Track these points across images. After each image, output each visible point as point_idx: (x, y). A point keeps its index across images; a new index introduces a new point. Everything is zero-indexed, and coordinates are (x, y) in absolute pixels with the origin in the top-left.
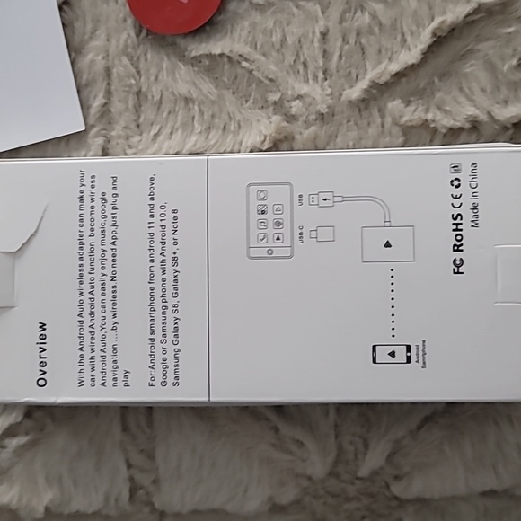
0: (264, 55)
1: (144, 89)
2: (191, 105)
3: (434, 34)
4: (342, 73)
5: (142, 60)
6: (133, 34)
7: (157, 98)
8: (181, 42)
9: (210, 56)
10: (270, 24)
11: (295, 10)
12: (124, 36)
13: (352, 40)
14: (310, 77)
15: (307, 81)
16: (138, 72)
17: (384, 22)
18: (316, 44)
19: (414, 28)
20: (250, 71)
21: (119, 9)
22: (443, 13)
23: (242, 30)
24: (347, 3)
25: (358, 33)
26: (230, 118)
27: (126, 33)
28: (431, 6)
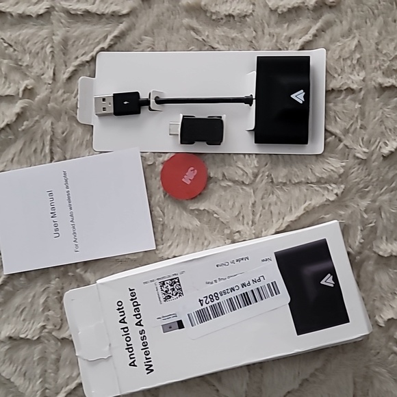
0: (224, 211)
1: (166, 223)
2: (188, 233)
3: (305, 209)
4: (261, 223)
5: (166, 208)
6: (163, 196)
7: (172, 228)
8: (186, 202)
9: (198, 210)
10: (228, 197)
11: (241, 191)
12: (158, 196)
13: (267, 208)
14: (245, 222)
15: (243, 224)
16: (164, 215)
17: (283, 201)
18: (250, 208)
19: (296, 205)
20: (218, 219)
21: (157, 183)
22: (311, 200)
23: (215, 198)
24: (266, 190)
25: (270, 204)
26: (206, 239)
27: (159, 195)
28: (305, 196)
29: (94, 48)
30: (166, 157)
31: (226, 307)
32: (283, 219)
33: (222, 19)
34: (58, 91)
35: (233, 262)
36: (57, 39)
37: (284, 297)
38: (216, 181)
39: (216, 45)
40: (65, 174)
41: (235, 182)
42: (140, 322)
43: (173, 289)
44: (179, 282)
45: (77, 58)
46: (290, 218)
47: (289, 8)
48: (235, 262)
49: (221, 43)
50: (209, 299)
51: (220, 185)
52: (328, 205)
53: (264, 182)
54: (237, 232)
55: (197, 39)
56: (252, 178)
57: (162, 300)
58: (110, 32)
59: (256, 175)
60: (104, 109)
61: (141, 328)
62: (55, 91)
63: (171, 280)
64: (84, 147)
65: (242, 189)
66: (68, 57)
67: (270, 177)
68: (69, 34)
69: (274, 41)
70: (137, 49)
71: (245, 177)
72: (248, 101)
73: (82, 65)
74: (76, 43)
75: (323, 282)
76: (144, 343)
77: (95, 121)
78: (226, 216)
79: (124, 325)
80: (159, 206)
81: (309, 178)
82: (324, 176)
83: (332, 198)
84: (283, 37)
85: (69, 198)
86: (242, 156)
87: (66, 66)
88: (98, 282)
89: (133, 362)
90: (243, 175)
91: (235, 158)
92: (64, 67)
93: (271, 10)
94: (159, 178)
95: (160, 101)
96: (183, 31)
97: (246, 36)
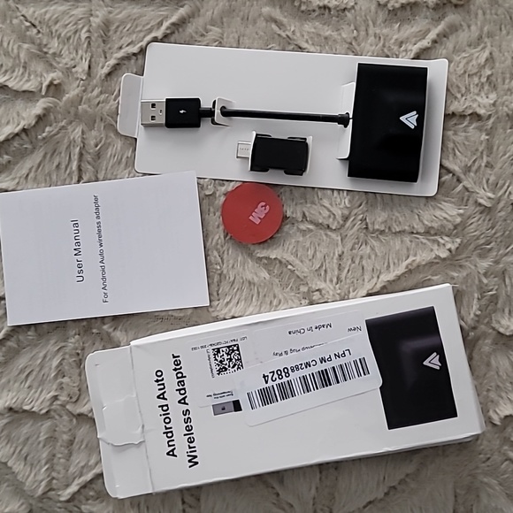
0: (302, 261)
1: (225, 272)
2: (252, 287)
3: (407, 267)
4: (348, 281)
5: (226, 253)
6: (222, 237)
7: (232, 279)
8: (252, 247)
9: (267, 258)
10: (308, 244)
11: (325, 237)
12: (217, 237)
13: (357, 262)
14: (328, 279)
15: (325, 281)
16: (223, 261)
17: (379, 254)
18: (335, 261)
19: (396, 261)
20: (293, 272)
21: (216, 219)
22: (415, 255)
23: (290, 244)
24: (358, 238)
25: (362, 257)
26: (275, 297)
28: (408, 249)
29: (144, 37)
30: (230, 187)
31: (297, 387)
32: (378, 277)
33: (314, 11)
34: (93, 90)
35: (311, 329)
36: (96, 21)
37: (375, 379)
38: (294, 222)
39: (304, 45)
40: (96, 200)
41: (318, 225)
42: (184, 399)
43: (231, 360)
44: (238, 350)
45: (121, 48)
46: (387, 277)
47: (403, 4)
48: (313, 328)
49: (310, 42)
50: (276, 376)
51: (298, 228)
52: (438, 263)
53: (356, 228)
54: (317, 290)
55: (279, 35)
56: (341, 222)
57: (215, 372)
58: (167, 17)
59: (346, 219)
60: (153, 118)
61: (185, 407)
62: (90, 89)
63: (229, 347)
64: (123, 166)
65: (326, 235)
66: (109, 46)
67: (364, 223)
68: (111, 15)
69: (381, 44)
70: (199, 42)
71: (331, 220)
72: (343, 120)
73: (128, 58)
74: (121, 28)
75: (426, 363)
76: (188, 426)
77: (140, 134)
78: (303, 269)
79: (163, 402)
80: (217, 250)
81: (415, 226)
82: (435, 225)
83: (444, 254)
84: (393, 41)
85: (99, 231)
86: (329, 192)
87: (106, 58)
88: (133, 343)
89: (173, 450)
90: (330, 217)
91: (319, 194)
92: (103, 59)
93: (379, 5)
94: (218, 214)
95: (227, 113)
96: (261, 24)
97: (344, 36)
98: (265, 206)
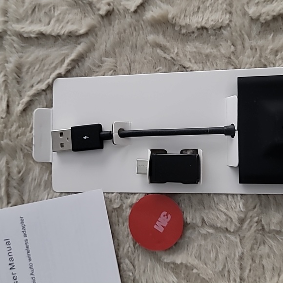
0: (206, 264)
1: (137, 278)
4: (251, 280)
5: (137, 259)
6: (132, 245)
8: (159, 253)
9: (174, 263)
10: (209, 247)
11: (224, 240)
12: (127, 246)
13: (257, 262)
14: (231, 278)
16: (134, 268)
17: (277, 253)
18: (236, 262)
20: (198, 275)
21: (124, 229)
23: (193, 248)
24: (255, 239)
27: (128, 244)
29: (50, 75)
30: (134, 199)
33: (193, 32)
34: (12, 125)
36: (10, 66)
38: (194, 227)
39: (187, 64)
40: (22, 220)
41: (217, 229)
45: (32, 86)
47: (274, 16)
49: (193, 61)
51: (200, 233)
53: (253, 229)
55: (165, 58)
56: (238, 225)
58: (67, 55)
59: (242, 221)
60: (62, 146)
62: (9, 125)
64: (42, 188)
65: (226, 237)
66: (22, 86)
67: (259, 225)
68: (22, 60)
69: (258, 55)
70: (97, 72)
71: (228, 223)
72: (228, 131)
73: (38, 94)
74: (31, 70)
77: (54, 158)
78: (207, 271)
80: (129, 258)
84: (269, 51)
85: (27, 247)
86: (224, 197)
87: (21, 96)
90: (227, 220)
91: (215, 199)
92: (18, 98)
93: (252, 19)
94: (127, 224)
95: (124, 134)
96: (148, 50)
97: (223, 51)
98: (167, 215)
